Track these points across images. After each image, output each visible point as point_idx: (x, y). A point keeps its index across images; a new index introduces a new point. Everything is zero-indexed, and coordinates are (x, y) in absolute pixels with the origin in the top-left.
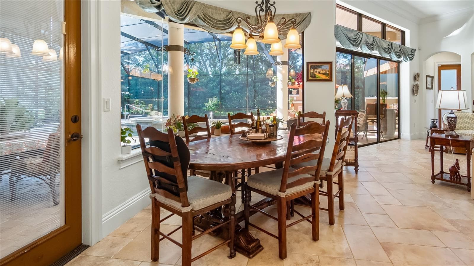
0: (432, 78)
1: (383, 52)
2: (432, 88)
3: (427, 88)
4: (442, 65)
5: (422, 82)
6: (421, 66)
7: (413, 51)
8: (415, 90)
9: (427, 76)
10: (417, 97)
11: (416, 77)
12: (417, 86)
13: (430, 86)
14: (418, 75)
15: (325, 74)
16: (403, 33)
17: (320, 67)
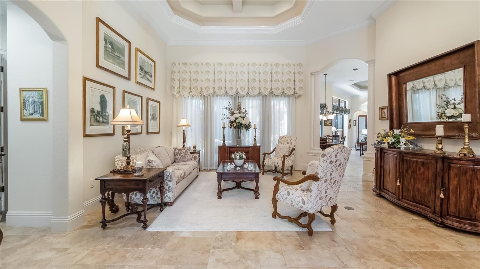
0: (356, 121)
1: (340, 112)
2: (355, 126)
3: (354, 126)
4: (359, 115)
5: (352, 123)
6: (352, 116)
7: (349, 110)
8: (349, 127)
9: (354, 120)
10: (350, 129)
11: (350, 121)
12: (350, 125)
13: (355, 125)
14: (351, 120)
15: (330, 123)
16: (345, 102)
17: (328, 121)
